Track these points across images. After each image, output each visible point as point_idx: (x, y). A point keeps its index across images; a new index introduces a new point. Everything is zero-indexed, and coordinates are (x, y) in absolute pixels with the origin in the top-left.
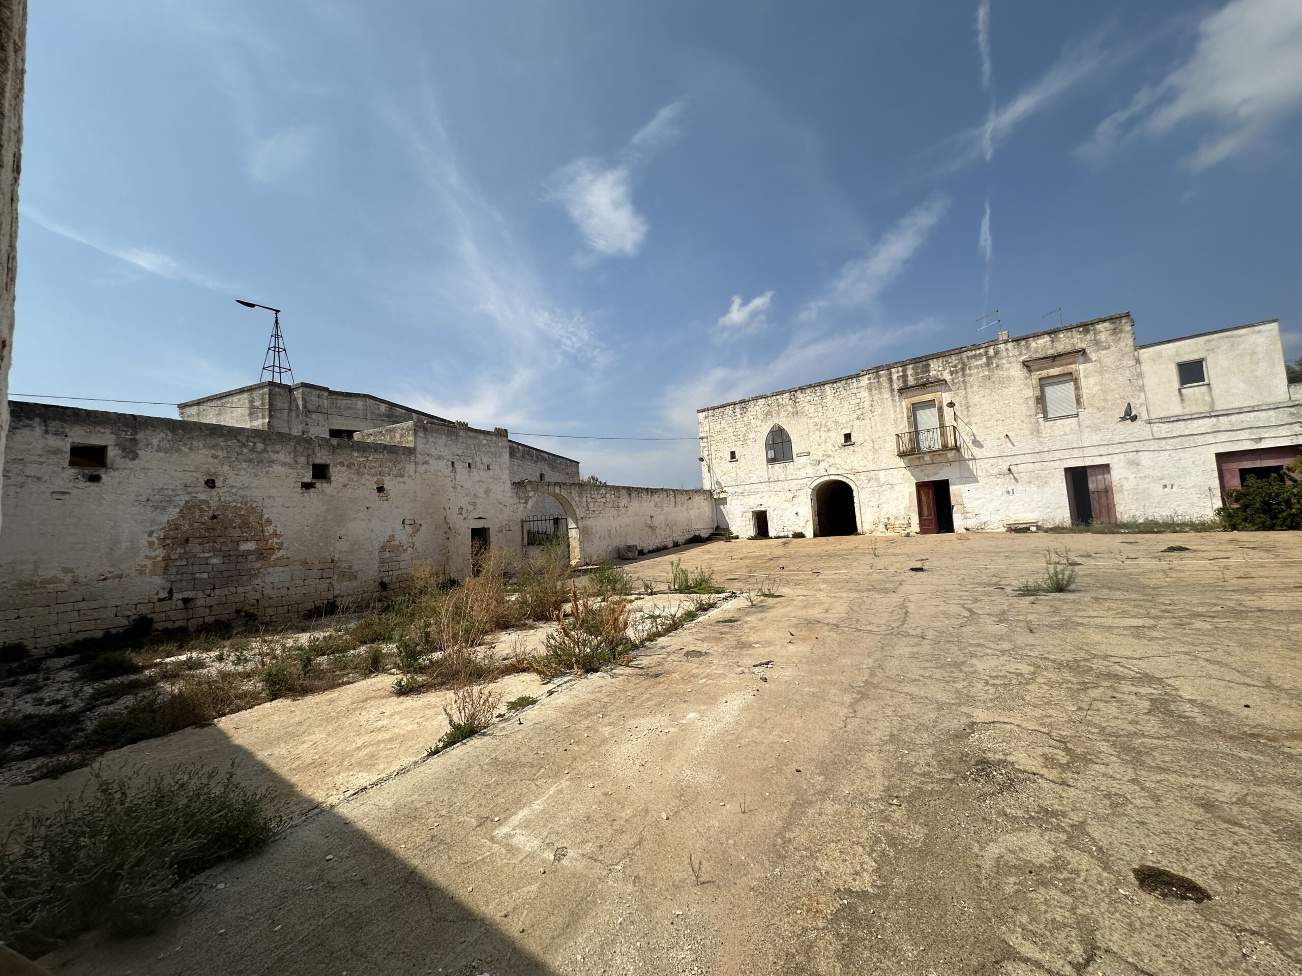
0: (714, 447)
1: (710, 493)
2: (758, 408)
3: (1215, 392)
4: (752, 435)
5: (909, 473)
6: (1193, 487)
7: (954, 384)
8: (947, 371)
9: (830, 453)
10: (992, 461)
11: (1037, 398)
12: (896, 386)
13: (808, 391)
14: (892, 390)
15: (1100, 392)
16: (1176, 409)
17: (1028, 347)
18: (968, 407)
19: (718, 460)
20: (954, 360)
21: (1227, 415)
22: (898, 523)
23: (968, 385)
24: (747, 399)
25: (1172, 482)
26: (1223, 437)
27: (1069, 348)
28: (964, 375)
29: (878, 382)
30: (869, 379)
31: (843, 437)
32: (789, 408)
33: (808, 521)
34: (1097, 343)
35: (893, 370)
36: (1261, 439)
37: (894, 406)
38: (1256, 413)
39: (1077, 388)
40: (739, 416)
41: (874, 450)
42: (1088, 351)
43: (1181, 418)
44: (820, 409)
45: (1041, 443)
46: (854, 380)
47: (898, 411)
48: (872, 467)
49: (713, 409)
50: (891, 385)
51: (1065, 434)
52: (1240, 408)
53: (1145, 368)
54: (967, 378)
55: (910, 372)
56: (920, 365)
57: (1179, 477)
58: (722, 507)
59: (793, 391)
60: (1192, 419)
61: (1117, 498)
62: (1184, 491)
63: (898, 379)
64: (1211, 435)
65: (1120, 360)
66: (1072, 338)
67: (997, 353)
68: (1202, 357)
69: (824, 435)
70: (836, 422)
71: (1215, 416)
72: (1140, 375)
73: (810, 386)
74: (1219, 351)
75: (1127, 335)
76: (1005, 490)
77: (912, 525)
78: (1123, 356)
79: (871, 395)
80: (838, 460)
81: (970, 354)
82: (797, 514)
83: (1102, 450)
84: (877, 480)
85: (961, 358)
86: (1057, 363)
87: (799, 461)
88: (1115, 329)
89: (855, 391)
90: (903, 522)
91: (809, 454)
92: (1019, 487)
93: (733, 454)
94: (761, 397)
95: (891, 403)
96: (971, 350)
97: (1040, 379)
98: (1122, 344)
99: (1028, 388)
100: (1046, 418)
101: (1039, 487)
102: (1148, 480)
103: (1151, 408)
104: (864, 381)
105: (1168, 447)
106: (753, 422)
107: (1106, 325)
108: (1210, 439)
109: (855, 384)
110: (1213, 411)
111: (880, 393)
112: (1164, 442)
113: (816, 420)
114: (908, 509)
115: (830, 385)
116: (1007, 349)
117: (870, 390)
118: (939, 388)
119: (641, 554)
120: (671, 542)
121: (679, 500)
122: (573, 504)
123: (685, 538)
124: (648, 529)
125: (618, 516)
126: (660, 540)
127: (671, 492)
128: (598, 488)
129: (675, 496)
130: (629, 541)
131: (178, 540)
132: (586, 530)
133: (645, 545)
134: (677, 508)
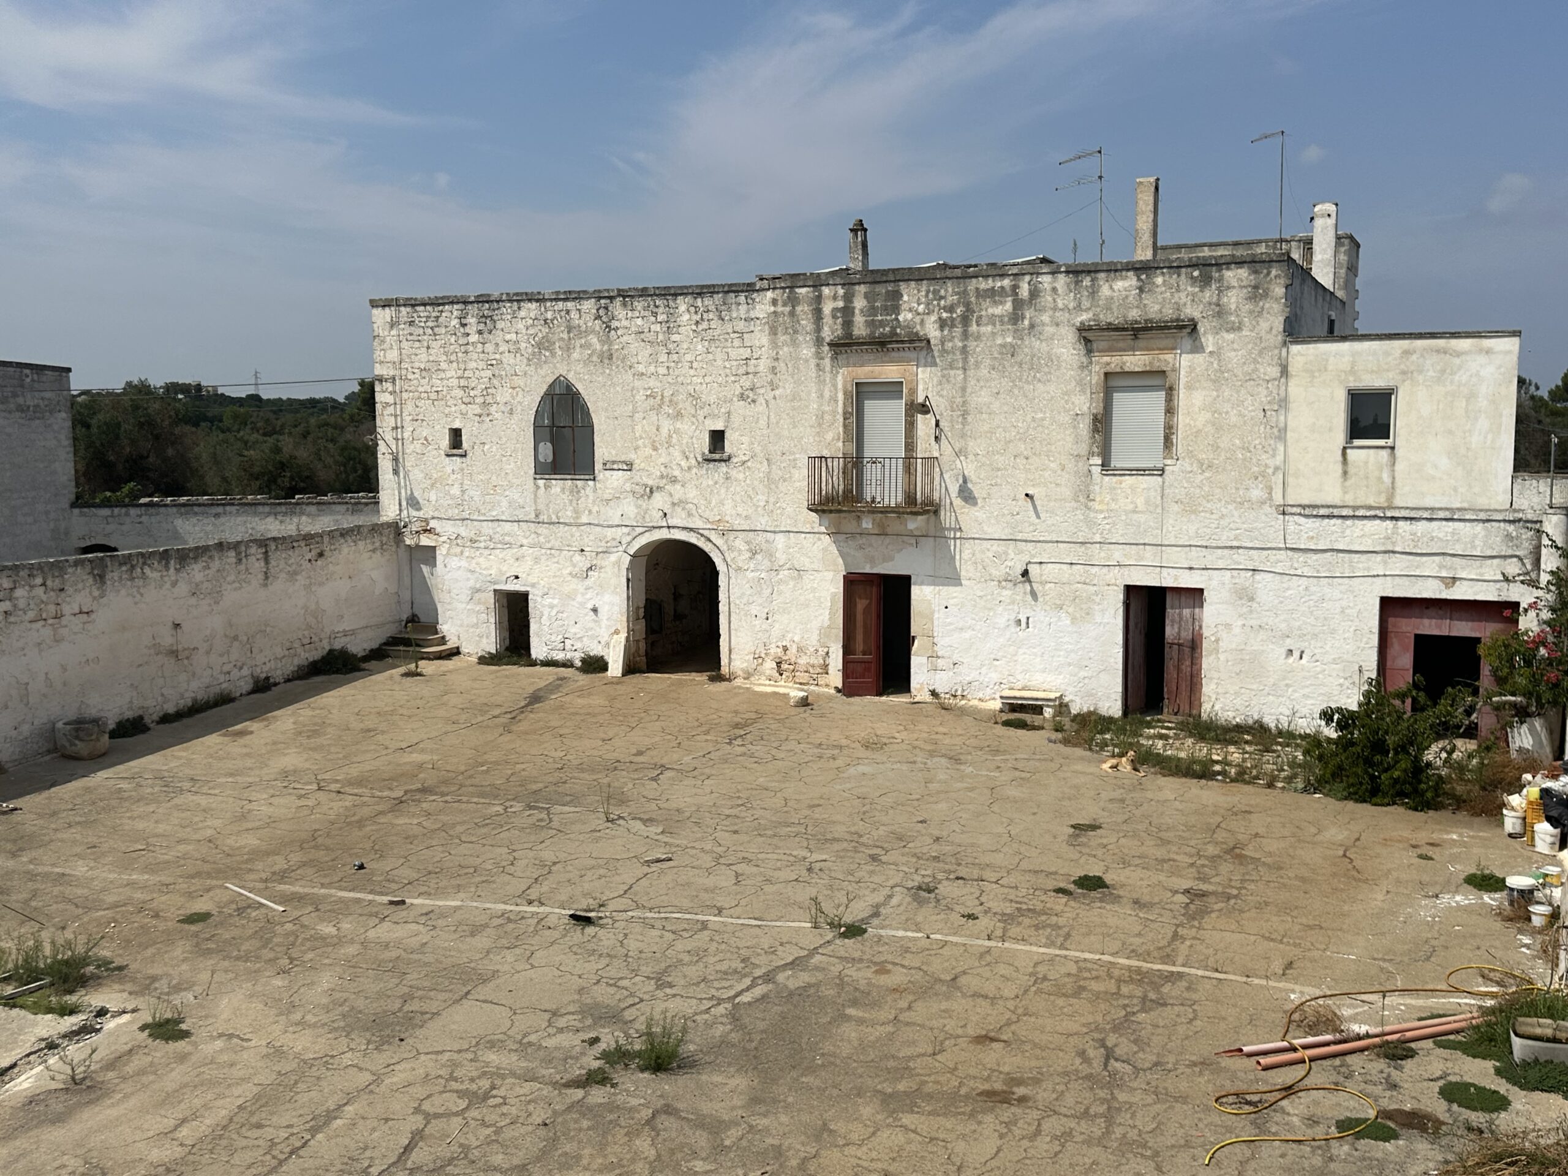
0: (409, 407)
1: (396, 530)
2: (520, 326)
3: (1398, 467)
4: (503, 395)
5: (833, 549)
6: (1334, 661)
7: (944, 351)
8: (934, 318)
9: (677, 473)
10: (995, 547)
11: (1096, 419)
12: (827, 334)
13: (639, 304)
14: (819, 341)
15: (1209, 429)
16: (1332, 493)
17: (1094, 292)
18: (965, 414)
19: (417, 446)
20: (950, 292)
21: (1411, 519)
22: (803, 661)
23: (972, 360)
24: (496, 294)
25: (1303, 645)
26: (1398, 565)
27: (1169, 313)
28: (965, 335)
29: (792, 314)
30: (774, 302)
31: (706, 439)
32: (594, 340)
33: (617, 632)
34: (1220, 312)
35: (826, 291)
36: (1454, 579)
37: (821, 382)
38: (1457, 524)
39: (1170, 411)
40: (474, 338)
41: (770, 481)
42: (1201, 329)
43: (1336, 512)
44: (663, 358)
45: (1090, 523)
46: (742, 298)
47: (827, 394)
48: (763, 522)
49: (413, 303)
50: (818, 329)
51: (1134, 512)
52: (1432, 509)
53: (1295, 389)
54: (972, 344)
55: (859, 303)
56: (881, 289)
57: (1315, 636)
58: (425, 569)
59: (602, 296)
60: (1354, 517)
61: (1208, 663)
62: (1319, 667)
63: (834, 317)
64: (1379, 557)
65: (1255, 361)
66: (1178, 291)
67: (1034, 294)
68: (1391, 384)
69: (666, 426)
70: (694, 397)
71: (1392, 518)
72: (1283, 403)
73: (644, 293)
74: (1421, 378)
75: (1275, 306)
76: (1013, 617)
77: (831, 670)
78: (1260, 353)
79: (774, 345)
80: (692, 494)
81: (984, 284)
82: (595, 610)
83: (1196, 557)
84: (771, 555)
85: (965, 293)
86: (1141, 343)
87: (610, 481)
88: (1256, 287)
89: (741, 326)
90: (813, 661)
91: (629, 466)
92: (1039, 615)
93: (456, 436)
94: (530, 298)
95: (813, 373)
96: (986, 277)
97: (1106, 374)
98: (1264, 325)
99: (1083, 391)
100: (1105, 465)
101: (1074, 620)
102: (1262, 635)
103: (1290, 480)
104: (764, 305)
105: (1307, 571)
106: (507, 359)
107: (1243, 272)
108: (1377, 565)
109: (743, 308)
110: (1390, 508)
111: (794, 343)
112: (1302, 557)
113: (652, 383)
114: (825, 633)
115: (689, 299)
116: (1054, 290)
117: (773, 332)
118: (913, 355)
119: (132, 730)
120: (244, 681)
121: (282, 564)
123: (296, 661)
124: (161, 659)
125: (58, 640)
126: (207, 681)
127: (253, 549)
129: (266, 558)
130: (94, 702)
133: (153, 701)
134: (273, 588)
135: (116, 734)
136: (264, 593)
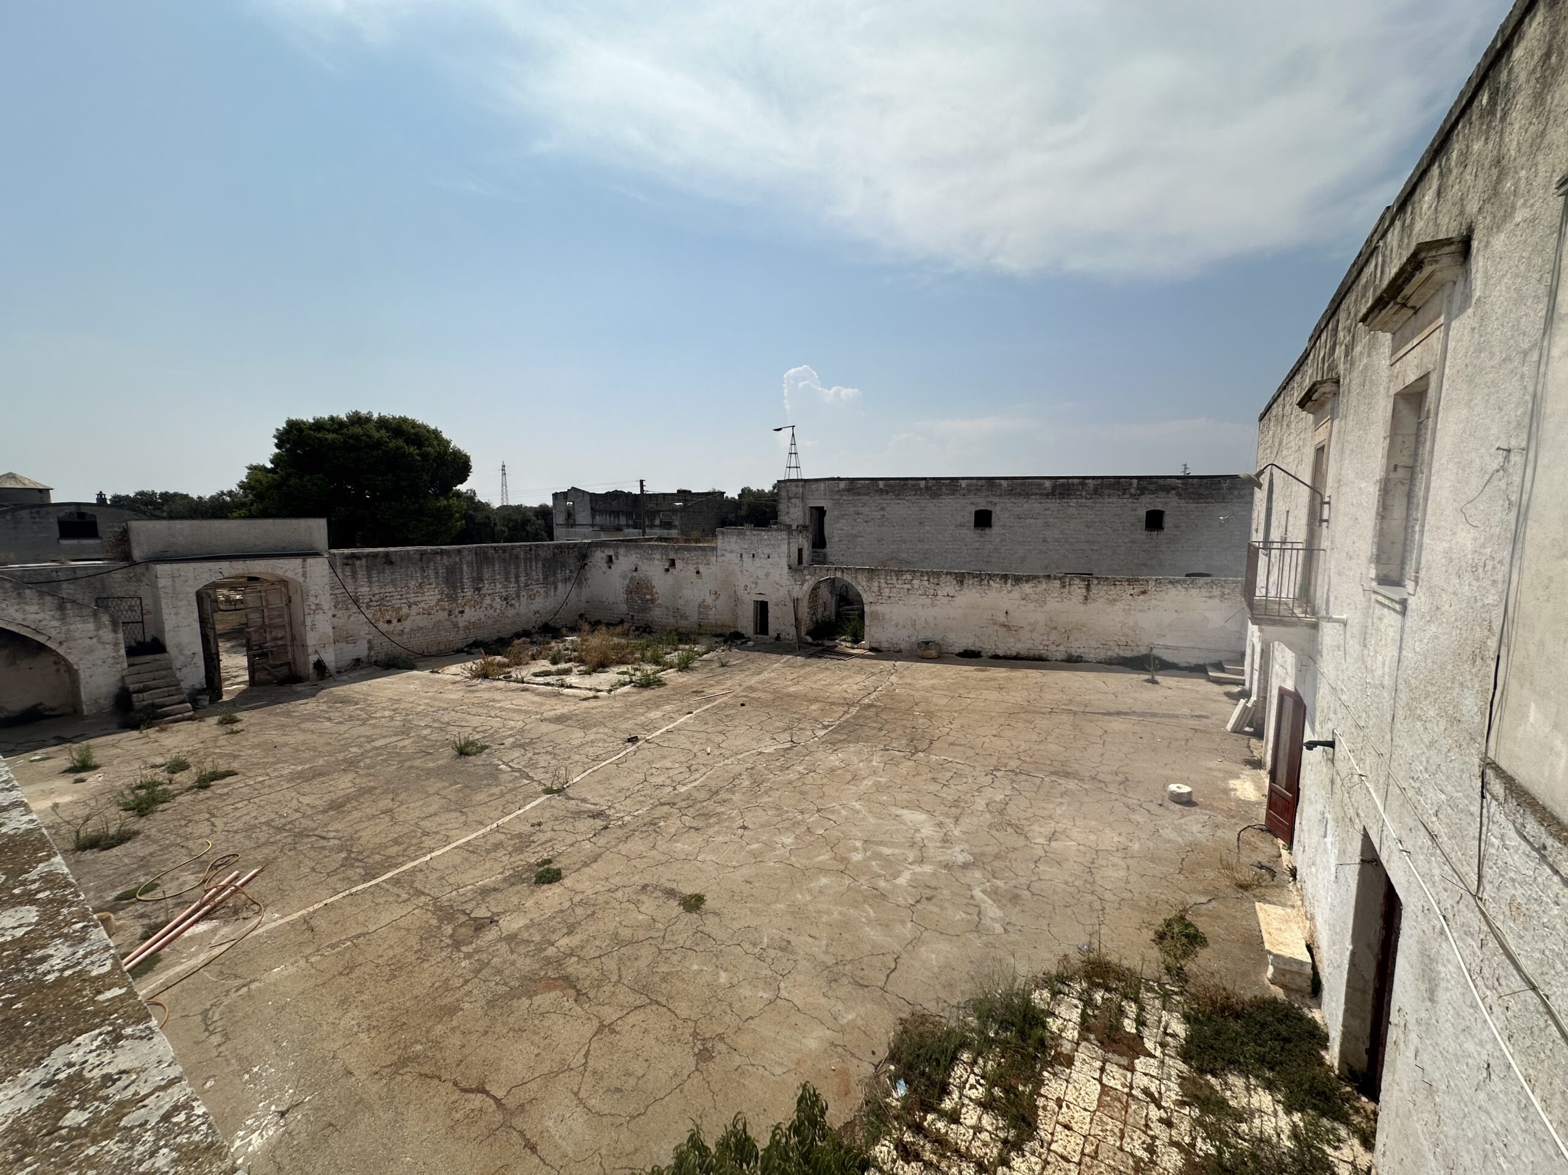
18: (1339, 487)
28: (1351, 363)
54: (1352, 375)
119: (970, 656)
120: (1059, 653)
121: (1102, 593)
122: (859, 588)
123: (1110, 653)
124: (996, 627)
125: (933, 605)
126: (1029, 646)
127: (1077, 581)
128: (899, 573)
129: (1088, 588)
130: (951, 637)
131: (629, 592)
132: (875, 616)
133: (988, 646)
134: (1092, 606)
135: (960, 655)
136: (1082, 608)
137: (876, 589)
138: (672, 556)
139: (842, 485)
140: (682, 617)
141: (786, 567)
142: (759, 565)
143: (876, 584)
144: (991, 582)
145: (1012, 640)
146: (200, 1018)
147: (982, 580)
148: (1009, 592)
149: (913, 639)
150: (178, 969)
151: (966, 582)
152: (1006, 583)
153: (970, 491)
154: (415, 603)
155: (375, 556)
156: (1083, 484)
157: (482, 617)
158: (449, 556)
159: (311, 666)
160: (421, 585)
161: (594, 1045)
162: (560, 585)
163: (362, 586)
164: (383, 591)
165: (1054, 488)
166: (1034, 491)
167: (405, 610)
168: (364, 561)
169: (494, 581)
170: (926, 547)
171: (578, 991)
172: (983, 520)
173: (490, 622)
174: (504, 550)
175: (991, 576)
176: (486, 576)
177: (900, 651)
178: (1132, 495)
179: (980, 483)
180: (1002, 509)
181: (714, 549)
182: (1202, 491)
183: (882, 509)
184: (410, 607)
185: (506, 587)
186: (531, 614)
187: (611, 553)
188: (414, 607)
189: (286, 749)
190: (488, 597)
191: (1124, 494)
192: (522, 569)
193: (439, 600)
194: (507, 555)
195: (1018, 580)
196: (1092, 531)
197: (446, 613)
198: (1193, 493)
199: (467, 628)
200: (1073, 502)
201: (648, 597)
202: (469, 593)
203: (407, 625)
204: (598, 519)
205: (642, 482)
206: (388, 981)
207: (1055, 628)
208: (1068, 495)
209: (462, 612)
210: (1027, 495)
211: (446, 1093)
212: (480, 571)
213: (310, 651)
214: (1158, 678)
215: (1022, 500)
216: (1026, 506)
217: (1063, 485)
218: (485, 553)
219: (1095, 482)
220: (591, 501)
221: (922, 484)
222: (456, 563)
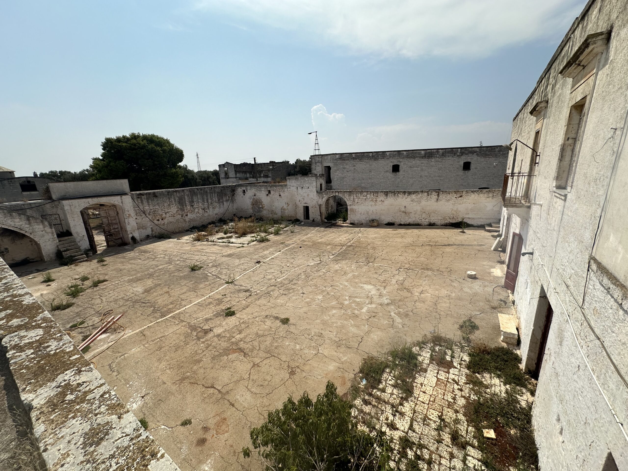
28: (554, 93)
54: (554, 98)
119: (390, 225)
120: (426, 222)
121: (444, 197)
122: (345, 199)
123: (446, 222)
124: (401, 213)
125: (375, 205)
126: (414, 220)
127: (434, 193)
128: (361, 192)
129: (438, 195)
130: (383, 218)
131: (253, 204)
132: (352, 210)
133: (398, 221)
134: (440, 203)
135: (386, 224)
136: (436, 203)
137: (352, 199)
138: (269, 189)
139: (337, 156)
140: (275, 214)
141: (316, 192)
142: (304, 191)
143: (352, 197)
144: (399, 195)
145: (407, 218)
146: (108, 367)
147: (395, 194)
148: (406, 198)
149: (368, 219)
150: (97, 350)
151: (389, 195)
152: (405, 195)
153: (390, 157)
154: (168, 212)
155: (149, 194)
156: (438, 152)
157: (195, 217)
158: (179, 193)
159: (130, 239)
160: (169, 205)
161: (252, 371)
162: (225, 203)
163: (146, 206)
164: (154, 208)
165: (426, 154)
166: (417, 155)
167: (164, 215)
168: (145, 196)
169: (198, 202)
170: (373, 181)
171: (245, 353)
172: (396, 169)
173: (198, 219)
174: (201, 189)
175: (399, 192)
176: (195, 200)
177: (362, 224)
178: (458, 156)
179: (395, 153)
180: (404, 164)
181: (286, 185)
182: (487, 153)
183: (354, 166)
184: (166, 214)
185: (203, 204)
186: (214, 215)
187: (244, 189)
188: (167, 214)
189: (125, 271)
190: (196, 209)
191: (455, 155)
192: (209, 197)
193: (177, 211)
194: (202, 191)
195: (410, 193)
196: (441, 171)
197: (181, 216)
198: (483, 154)
199: (189, 221)
200: (433, 160)
201: (261, 206)
202: (189, 208)
203: (166, 221)
204: (238, 175)
205: (255, 158)
206: (174, 352)
207: (425, 212)
208: (431, 157)
209: (187, 215)
210: (414, 158)
211: (200, 389)
212: (192, 198)
213: (129, 233)
214: (465, 231)
215: (412, 160)
216: (413, 162)
217: (429, 152)
218: (194, 191)
219: (443, 151)
220: (235, 168)
221: (371, 154)
222: (182, 195)
